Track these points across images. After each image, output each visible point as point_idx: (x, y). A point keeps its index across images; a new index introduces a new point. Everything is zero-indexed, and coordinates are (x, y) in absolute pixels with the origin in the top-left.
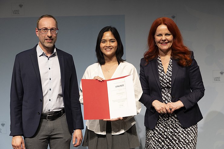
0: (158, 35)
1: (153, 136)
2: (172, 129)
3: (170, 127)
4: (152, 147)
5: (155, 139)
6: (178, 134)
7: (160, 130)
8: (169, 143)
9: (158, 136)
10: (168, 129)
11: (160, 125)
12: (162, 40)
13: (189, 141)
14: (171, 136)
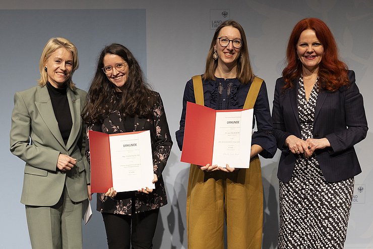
0: (302, 45)
1: (286, 195)
2: (313, 185)
3: (309, 182)
4: (285, 210)
5: (289, 199)
6: (320, 193)
7: (296, 186)
8: (308, 205)
9: (293, 195)
10: (306, 185)
11: (295, 178)
12: (308, 53)
13: (336, 204)
14: (311, 196)
